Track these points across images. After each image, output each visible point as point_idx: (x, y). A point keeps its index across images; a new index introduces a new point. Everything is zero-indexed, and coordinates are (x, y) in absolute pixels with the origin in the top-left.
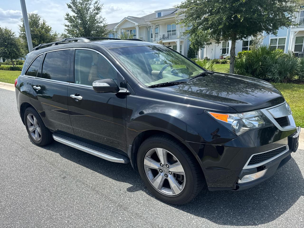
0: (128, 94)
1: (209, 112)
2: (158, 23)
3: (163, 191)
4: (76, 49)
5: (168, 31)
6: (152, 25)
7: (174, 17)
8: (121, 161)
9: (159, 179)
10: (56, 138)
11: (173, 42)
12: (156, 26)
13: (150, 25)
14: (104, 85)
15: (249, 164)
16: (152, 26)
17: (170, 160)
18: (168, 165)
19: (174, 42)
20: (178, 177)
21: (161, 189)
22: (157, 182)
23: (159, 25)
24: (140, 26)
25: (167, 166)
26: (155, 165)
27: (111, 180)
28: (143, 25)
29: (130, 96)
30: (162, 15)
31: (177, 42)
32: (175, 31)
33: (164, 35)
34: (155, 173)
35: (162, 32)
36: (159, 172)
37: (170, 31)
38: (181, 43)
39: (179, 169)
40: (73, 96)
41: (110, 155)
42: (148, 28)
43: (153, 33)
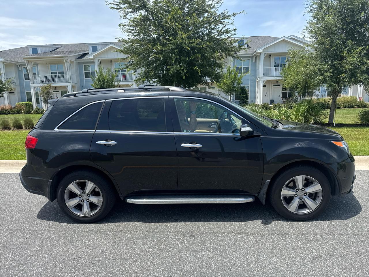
1: (332, 142)
2: (37, 62)
4: (174, 98)
5: (52, 73)
6: (28, 63)
7: (63, 57)
9: (296, 203)
11: (61, 86)
12: (33, 65)
13: (25, 62)
16: (27, 64)
18: (303, 188)
19: (64, 87)
21: (297, 211)
22: (293, 207)
23: (36, 64)
24: (5, 62)
26: (292, 192)
28: (14, 63)
30: (39, 51)
31: (68, 87)
32: (62, 73)
33: (46, 77)
35: (42, 73)
36: (295, 197)
37: (56, 73)
38: (73, 88)
39: (317, 188)
40: (187, 145)
42: (18, 66)
43: (29, 73)
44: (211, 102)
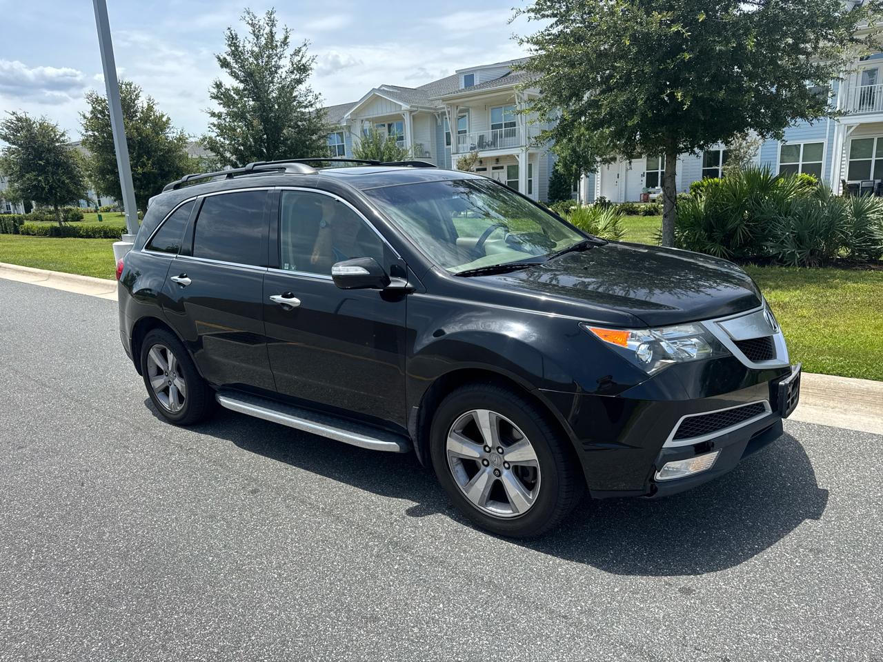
0: (409, 291)
1: (588, 327)
2: (467, 104)
3: (490, 508)
4: (282, 190)
5: (494, 127)
6: (450, 109)
7: (511, 89)
8: (392, 446)
9: (482, 483)
10: (226, 402)
11: (508, 156)
12: (460, 112)
13: (444, 108)
14: (356, 270)
15: (675, 438)
16: (449, 112)
17: (506, 436)
18: (501, 448)
19: (512, 157)
20: (523, 474)
21: (485, 505)
22: (477, 490)
23: (467, 110)
24: (414, 111)
25: (500, 450)
26: (470, 451)
27: (366, 494)
28: (424, 110)
29: (415, 295)
30: (477, 82)
31: (520, 157)
32: (513, 124)
33: (481, 138)
34: (471, 468)
35: (477, 128)
36: (482, 466)
37: (500, 126)
38: (529, 159)
39: (525, 453)
40: (278, 298)
41: (365, 435)
42: (437, 117)
43: (450, 131)
44: (338, 201)
